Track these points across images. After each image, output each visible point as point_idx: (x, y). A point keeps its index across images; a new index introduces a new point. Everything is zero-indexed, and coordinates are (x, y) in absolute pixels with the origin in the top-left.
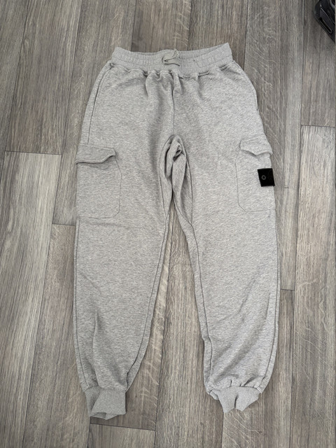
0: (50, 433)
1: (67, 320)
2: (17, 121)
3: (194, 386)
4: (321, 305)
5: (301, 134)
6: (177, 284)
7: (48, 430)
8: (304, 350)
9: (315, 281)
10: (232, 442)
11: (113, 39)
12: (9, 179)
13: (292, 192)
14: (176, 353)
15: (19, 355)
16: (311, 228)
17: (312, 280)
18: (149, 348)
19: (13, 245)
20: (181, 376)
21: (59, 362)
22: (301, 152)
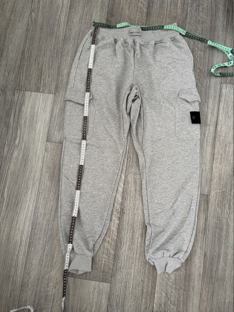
0: (40, 282)
1: (54, 208)
2: (25, 69)
3: (138, 256)
4: (227, 206)
5: (221, 89)
6: (130, 187)
7: (38, 279)
8: (214, 235)
9: (224, 189)
10: (162, 294)
11: (94, 15)
12: (17, 109)
13: (212, 128)
14: (127, 232)
15: (21, 229)
16: (223, 154)
17: (222, 189)
18: (109, 229)
19: (19, 155)
20: (129, 249)
21: (48, 235)
22: (220, 101)
